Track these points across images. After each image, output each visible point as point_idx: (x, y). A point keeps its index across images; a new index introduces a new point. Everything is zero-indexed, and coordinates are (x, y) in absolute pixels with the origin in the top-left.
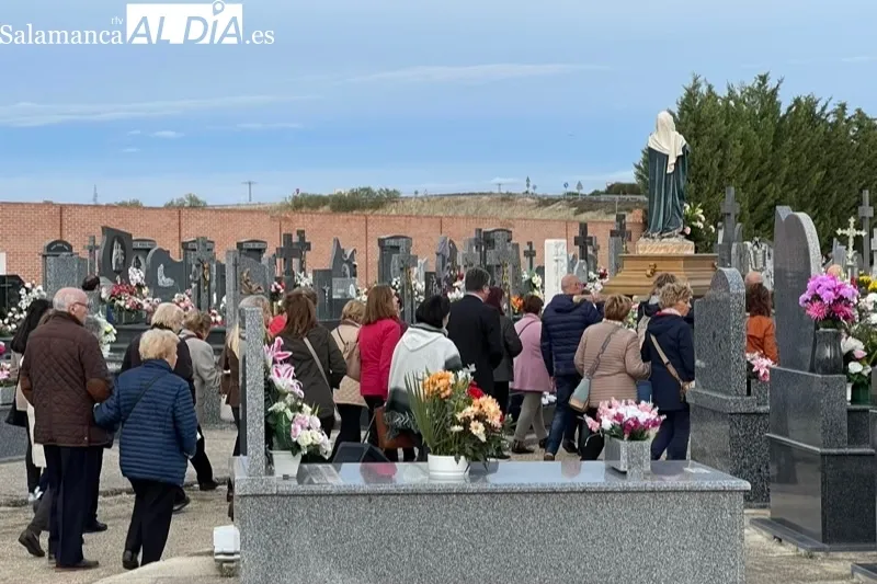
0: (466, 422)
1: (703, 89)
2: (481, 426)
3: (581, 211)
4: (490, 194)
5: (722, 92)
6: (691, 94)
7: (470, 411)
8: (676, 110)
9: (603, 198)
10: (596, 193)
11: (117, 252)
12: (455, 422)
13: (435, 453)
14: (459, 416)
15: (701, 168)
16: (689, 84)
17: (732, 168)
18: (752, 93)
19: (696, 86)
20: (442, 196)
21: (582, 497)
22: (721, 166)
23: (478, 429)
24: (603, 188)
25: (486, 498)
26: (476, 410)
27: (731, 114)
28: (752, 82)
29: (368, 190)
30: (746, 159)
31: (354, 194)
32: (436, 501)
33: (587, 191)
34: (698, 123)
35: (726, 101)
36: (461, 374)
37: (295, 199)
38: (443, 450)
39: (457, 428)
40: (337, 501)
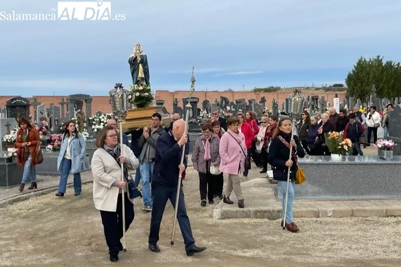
0: (342, 146)
1: (363, 60)
2: (347, 147)
3: (327, 91)
4: (303, 87)
5: (368, 60)
6: (360, 61)
7: (343, 143)
8: (356, 65)
9: (332, 88)
10: (330, 87)
11: (224, 102)
12: (339, 145)
13: (333, 153)
14: (340, 144)
15: (362, 79)
16: (360, 59)
17: (371, 79)
18: (376, 60)
19: (361, 59)
20: (291, 88)
21: (375, 166)
22: (368, 79)
23: (346, 147)
24: (332, 85)
25: (349, 166)
26: (345, 142)
27: (371, 66)
28: (375, 57)
29: (273, 87)
30: (375, 77)
31: (269, 88)
32: (336, 166)
33: (328, 86)
34: (362, 68)
35: (369, 62)
36: (341, 133)
37: (255, 89)
38: (335, 153)
39: (340, 147)
40: (309, 166)
